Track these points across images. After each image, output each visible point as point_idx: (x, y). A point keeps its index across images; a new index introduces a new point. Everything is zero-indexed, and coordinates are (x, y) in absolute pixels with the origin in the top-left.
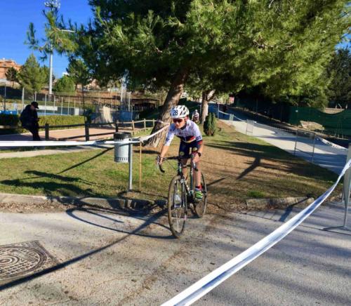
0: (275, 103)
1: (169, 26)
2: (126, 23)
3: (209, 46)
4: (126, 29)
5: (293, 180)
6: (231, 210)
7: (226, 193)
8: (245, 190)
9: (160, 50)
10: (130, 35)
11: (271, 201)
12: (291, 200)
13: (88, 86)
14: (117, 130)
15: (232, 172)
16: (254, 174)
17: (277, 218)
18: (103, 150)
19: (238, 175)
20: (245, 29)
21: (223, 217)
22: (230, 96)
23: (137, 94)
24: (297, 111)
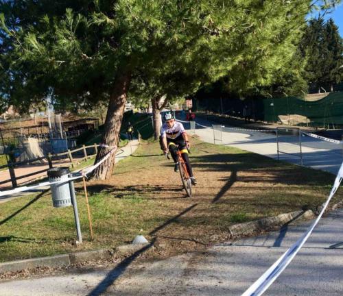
0: (243, 99)
1: (95, 25)
2: (40, 29)
3: (150, 42)
4: (42, 37)
5: (282, 192)
6: (212, 244)
7: (203, 223)
8: (226, 214)
9: (89, 56)
10: (48, 43)
11: (260, 223)
12: (284, 217)
13: (4, 114)
14: (50, 164)
15: (205, 195)
16: (233, 192)
17: (271, 242)
18: (36, 194)
19: (213, 197)
20: (190, 14)
21: (203, 253)
22: (187, 98)
23: (69, 115)
24: (272, 104)
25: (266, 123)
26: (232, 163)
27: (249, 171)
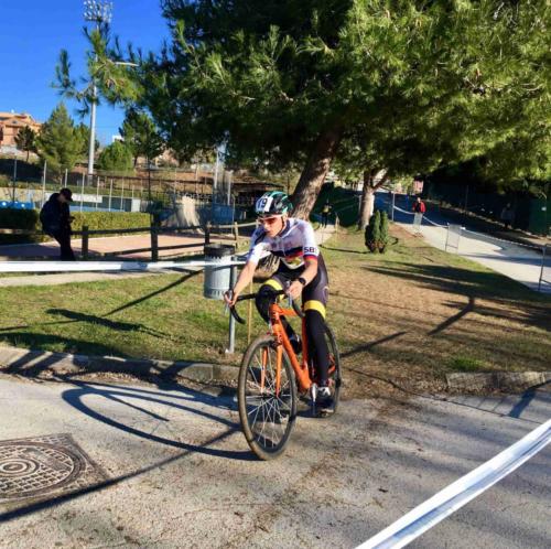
0: (503, 193)
1: (307, 54)
2: (230, 48)
3: (381, 89)
4: (229, 60)
5: (535, 339)
6: (416, 392)
7: (408, 361)
8: (445, 355)
9: (290, 96)
10: (236, 69)
11: (494, 378)
12: (532, 376)
13: (157, 159)
14: (207, 238)
15: (420, 322)
16: (462, 326)
17: (506, 409)
18: (181, 275)
19: (431, 328)
20: (448, 58)
21: (401, 403)
22: (417, 179)
23: (244, 174)
24: (544, 209)
25: (529, 234)
26: (466, 283)
27: (491, 300)
